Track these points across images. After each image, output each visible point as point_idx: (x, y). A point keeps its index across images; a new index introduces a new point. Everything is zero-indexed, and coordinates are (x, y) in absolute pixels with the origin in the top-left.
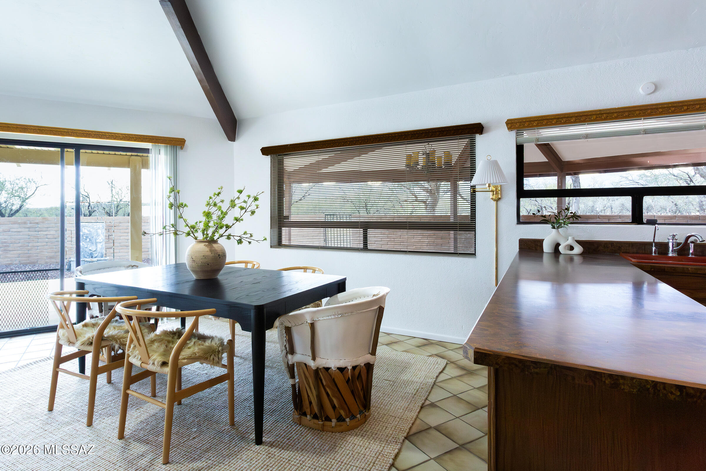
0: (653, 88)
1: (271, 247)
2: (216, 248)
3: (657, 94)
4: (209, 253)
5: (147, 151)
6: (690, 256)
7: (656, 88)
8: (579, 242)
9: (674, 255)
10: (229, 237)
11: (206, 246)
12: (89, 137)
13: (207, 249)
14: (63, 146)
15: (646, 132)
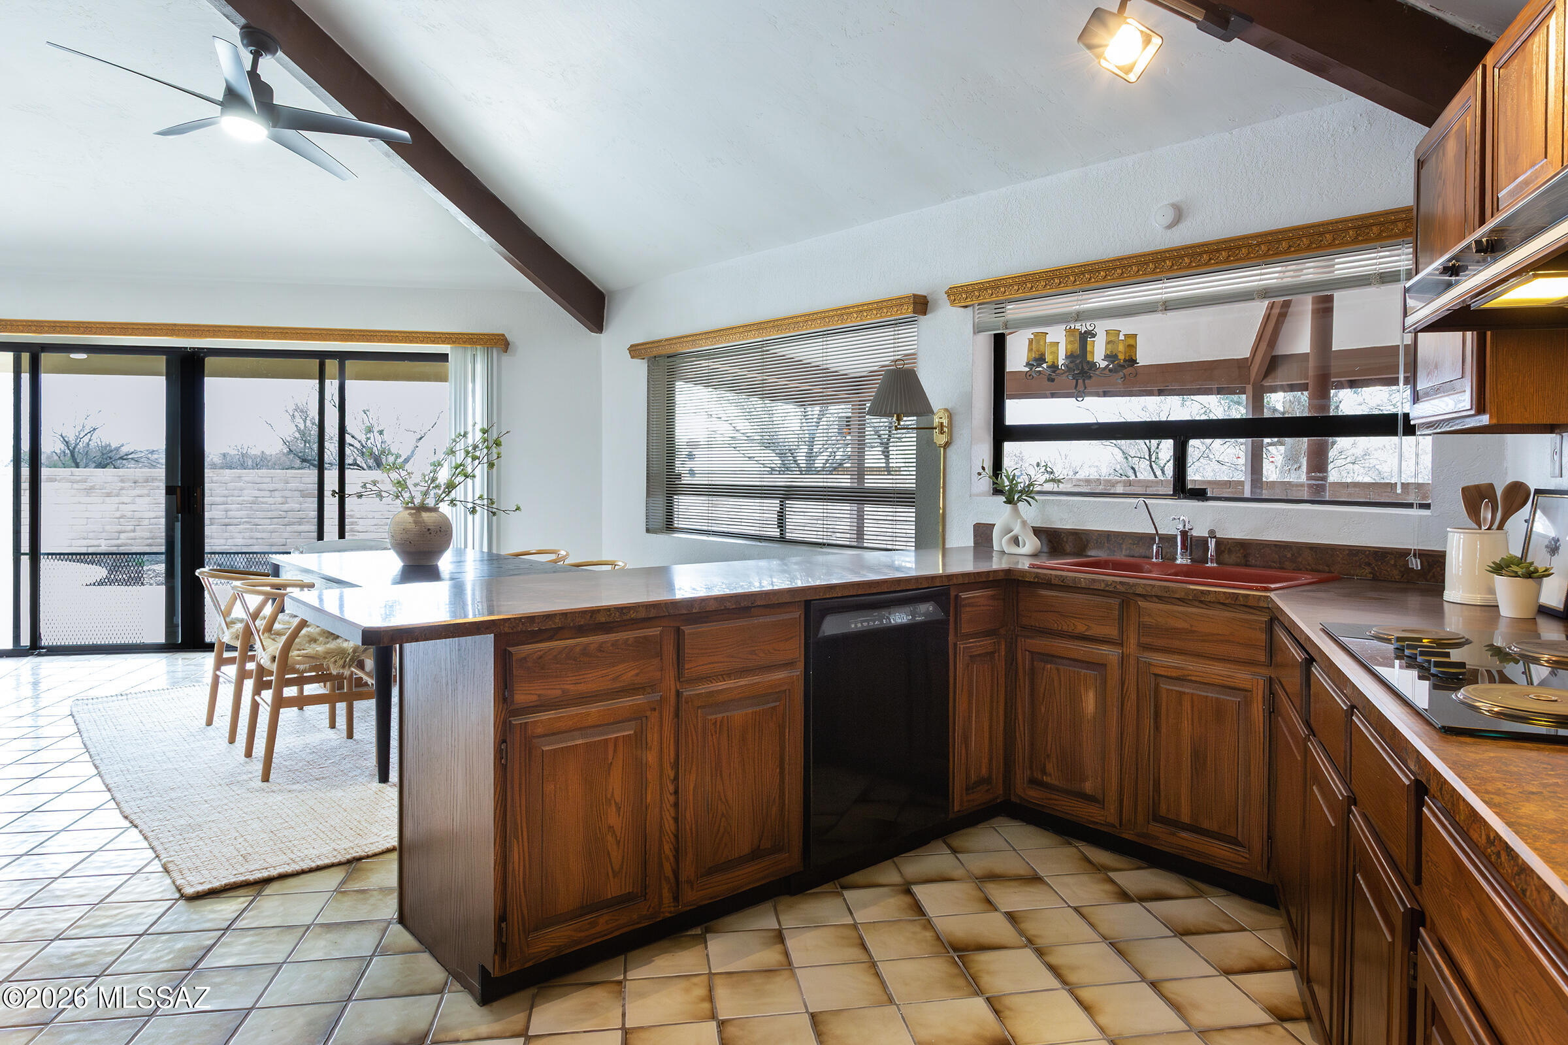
0: (1170, 216)
1: (648, 531)
2: (425, 519)
3: (1181, 226)
4: (413, 526)
5: (444, 357)
6: (1209, 564)
7: (1179, 215)
8: (1037, 531)
9: (1185, 562)
10: (453, 503)
11: (410, 514)
12: (352, 341)
13: (411, 519)
14: (322, 356)
15: (1168, 306)
